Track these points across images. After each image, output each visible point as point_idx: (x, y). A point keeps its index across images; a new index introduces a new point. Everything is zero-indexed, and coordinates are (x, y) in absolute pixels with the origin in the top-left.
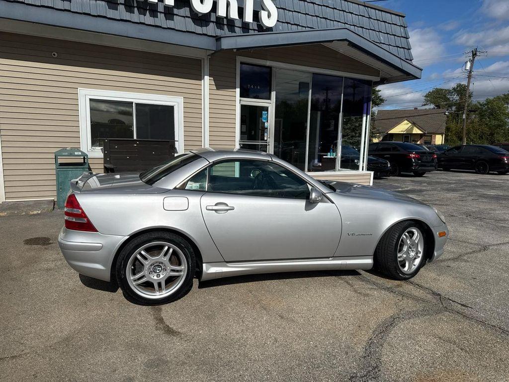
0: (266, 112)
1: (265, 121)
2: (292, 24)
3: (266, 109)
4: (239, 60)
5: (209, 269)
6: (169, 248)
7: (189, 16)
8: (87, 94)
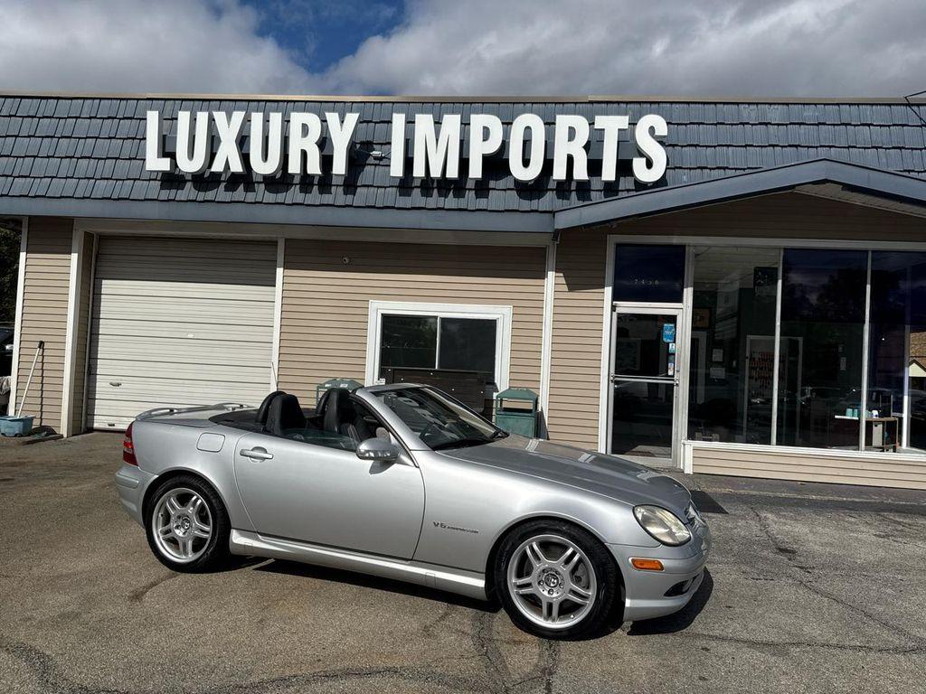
0: (672, 325)
1: (668, 341)
2: (710, 169)
3: (672, 319)
4: (613, 240)
5: (237, 538)
6: (198, 499)
7: (512, 187)
8: (378, 309)
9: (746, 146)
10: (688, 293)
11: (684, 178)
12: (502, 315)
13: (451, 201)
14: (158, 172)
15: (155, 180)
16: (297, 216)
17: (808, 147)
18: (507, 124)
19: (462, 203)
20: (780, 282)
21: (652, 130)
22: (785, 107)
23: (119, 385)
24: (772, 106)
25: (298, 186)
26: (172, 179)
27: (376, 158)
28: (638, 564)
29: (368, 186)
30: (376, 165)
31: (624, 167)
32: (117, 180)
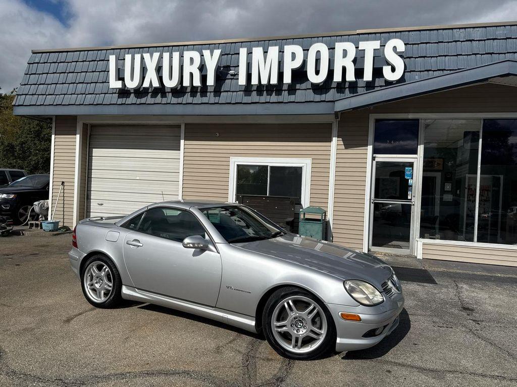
0: (411, 168)
1: (408, 178)
2: (434, 71)
3: (411, 165)
4: (373, 117)
5: (125, 290)
6: (106, 268)
7: (310, 88)
8: (235, 161)
9: (457, 55)
10: (421, 149)
11: (417, 77)
12: (305, 164)
13: (274, 98)
14: (116, 89)
15: (116, 93)
16: (189, 110)
17: (499, 54)
18: (306, 50)
19: (280, 99)
20: (481, 141)
21: (395, 48)
22: (484, 29)
23: (102, 204)
24: (475, 29)
25: (189, 93)
26: (124, 92)
27: (232, 75)
28: (345, 316)
29: (227, 91)
30: (232, 79)
31: (378, 72)
32: (96, 94)
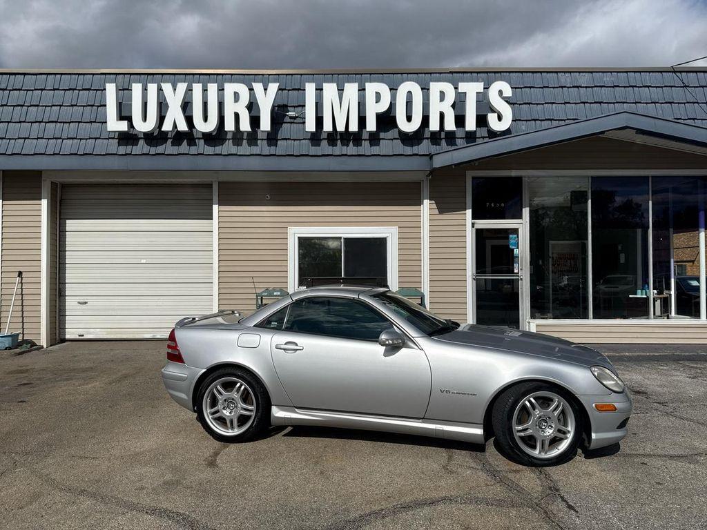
0: (516, 236)
1: (513, 247)
2: (541, 120)
3: (515, 231)
4: (470, 175)
5: (278, 413)
6: (241, 385)
7: (398, 137)
8: (295, 233)
9: (565, 103)
10: (526, 212)
11: (523, 128)
13: (351, 149)
14: (115, 132)
15: (113, 138)
16: (232, 164)
17: (608, 103)
18: (393, 89)
19: (360, 150)
20: (590, 201)
21: (500, 92)
22: (590, 74)
23: (85, 303)
24: (581, 74)
25: (231, 141)
26: (128, 138)
27: (291, 118)
28: (600, 408)
29: (286, 139)
30: (291, 123)
31: (481, 120)
32: (81, 139)
